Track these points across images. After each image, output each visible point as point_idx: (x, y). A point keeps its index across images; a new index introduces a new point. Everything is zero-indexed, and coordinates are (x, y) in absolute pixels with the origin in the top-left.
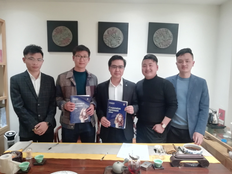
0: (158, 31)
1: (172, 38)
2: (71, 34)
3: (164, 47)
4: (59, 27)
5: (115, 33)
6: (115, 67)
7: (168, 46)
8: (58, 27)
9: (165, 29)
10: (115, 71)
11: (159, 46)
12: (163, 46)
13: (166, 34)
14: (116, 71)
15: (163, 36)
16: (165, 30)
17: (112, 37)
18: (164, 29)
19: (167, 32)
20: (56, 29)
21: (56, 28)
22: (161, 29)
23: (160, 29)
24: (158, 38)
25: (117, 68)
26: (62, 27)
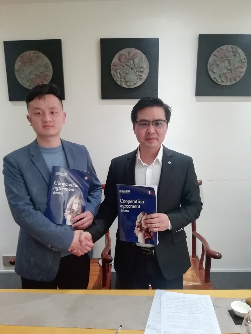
0: (217, 51)
1: (245, 64)
2: (50, 65)
3: (229, 84)
4: (27, 53)
5: (133, 59)
6: (145, 123)
7: (238, 80)
8: (24, 53)
9: (232, 46)
10: (146, 133)
11: (219, 81)
12: (227, 82)
13: (233, 57)
14: (148, 134)
15: (227, 62)
16: (232, 48)
17: (128, 68)
18: (229, 46)
19: (235, 53)
20: (21, 57)
21: (21, 55)
22: (224, 47)
23: (222, 47)
24: (218, 65)
25: (149, 125)
26: (33, 51)
